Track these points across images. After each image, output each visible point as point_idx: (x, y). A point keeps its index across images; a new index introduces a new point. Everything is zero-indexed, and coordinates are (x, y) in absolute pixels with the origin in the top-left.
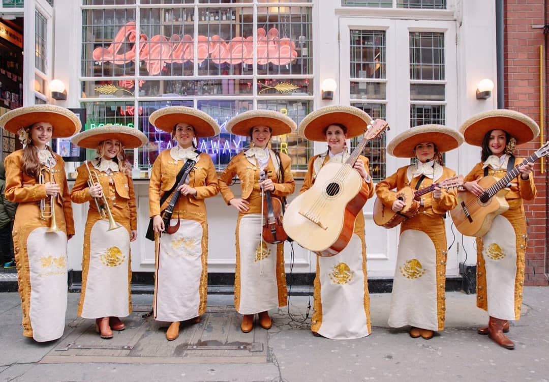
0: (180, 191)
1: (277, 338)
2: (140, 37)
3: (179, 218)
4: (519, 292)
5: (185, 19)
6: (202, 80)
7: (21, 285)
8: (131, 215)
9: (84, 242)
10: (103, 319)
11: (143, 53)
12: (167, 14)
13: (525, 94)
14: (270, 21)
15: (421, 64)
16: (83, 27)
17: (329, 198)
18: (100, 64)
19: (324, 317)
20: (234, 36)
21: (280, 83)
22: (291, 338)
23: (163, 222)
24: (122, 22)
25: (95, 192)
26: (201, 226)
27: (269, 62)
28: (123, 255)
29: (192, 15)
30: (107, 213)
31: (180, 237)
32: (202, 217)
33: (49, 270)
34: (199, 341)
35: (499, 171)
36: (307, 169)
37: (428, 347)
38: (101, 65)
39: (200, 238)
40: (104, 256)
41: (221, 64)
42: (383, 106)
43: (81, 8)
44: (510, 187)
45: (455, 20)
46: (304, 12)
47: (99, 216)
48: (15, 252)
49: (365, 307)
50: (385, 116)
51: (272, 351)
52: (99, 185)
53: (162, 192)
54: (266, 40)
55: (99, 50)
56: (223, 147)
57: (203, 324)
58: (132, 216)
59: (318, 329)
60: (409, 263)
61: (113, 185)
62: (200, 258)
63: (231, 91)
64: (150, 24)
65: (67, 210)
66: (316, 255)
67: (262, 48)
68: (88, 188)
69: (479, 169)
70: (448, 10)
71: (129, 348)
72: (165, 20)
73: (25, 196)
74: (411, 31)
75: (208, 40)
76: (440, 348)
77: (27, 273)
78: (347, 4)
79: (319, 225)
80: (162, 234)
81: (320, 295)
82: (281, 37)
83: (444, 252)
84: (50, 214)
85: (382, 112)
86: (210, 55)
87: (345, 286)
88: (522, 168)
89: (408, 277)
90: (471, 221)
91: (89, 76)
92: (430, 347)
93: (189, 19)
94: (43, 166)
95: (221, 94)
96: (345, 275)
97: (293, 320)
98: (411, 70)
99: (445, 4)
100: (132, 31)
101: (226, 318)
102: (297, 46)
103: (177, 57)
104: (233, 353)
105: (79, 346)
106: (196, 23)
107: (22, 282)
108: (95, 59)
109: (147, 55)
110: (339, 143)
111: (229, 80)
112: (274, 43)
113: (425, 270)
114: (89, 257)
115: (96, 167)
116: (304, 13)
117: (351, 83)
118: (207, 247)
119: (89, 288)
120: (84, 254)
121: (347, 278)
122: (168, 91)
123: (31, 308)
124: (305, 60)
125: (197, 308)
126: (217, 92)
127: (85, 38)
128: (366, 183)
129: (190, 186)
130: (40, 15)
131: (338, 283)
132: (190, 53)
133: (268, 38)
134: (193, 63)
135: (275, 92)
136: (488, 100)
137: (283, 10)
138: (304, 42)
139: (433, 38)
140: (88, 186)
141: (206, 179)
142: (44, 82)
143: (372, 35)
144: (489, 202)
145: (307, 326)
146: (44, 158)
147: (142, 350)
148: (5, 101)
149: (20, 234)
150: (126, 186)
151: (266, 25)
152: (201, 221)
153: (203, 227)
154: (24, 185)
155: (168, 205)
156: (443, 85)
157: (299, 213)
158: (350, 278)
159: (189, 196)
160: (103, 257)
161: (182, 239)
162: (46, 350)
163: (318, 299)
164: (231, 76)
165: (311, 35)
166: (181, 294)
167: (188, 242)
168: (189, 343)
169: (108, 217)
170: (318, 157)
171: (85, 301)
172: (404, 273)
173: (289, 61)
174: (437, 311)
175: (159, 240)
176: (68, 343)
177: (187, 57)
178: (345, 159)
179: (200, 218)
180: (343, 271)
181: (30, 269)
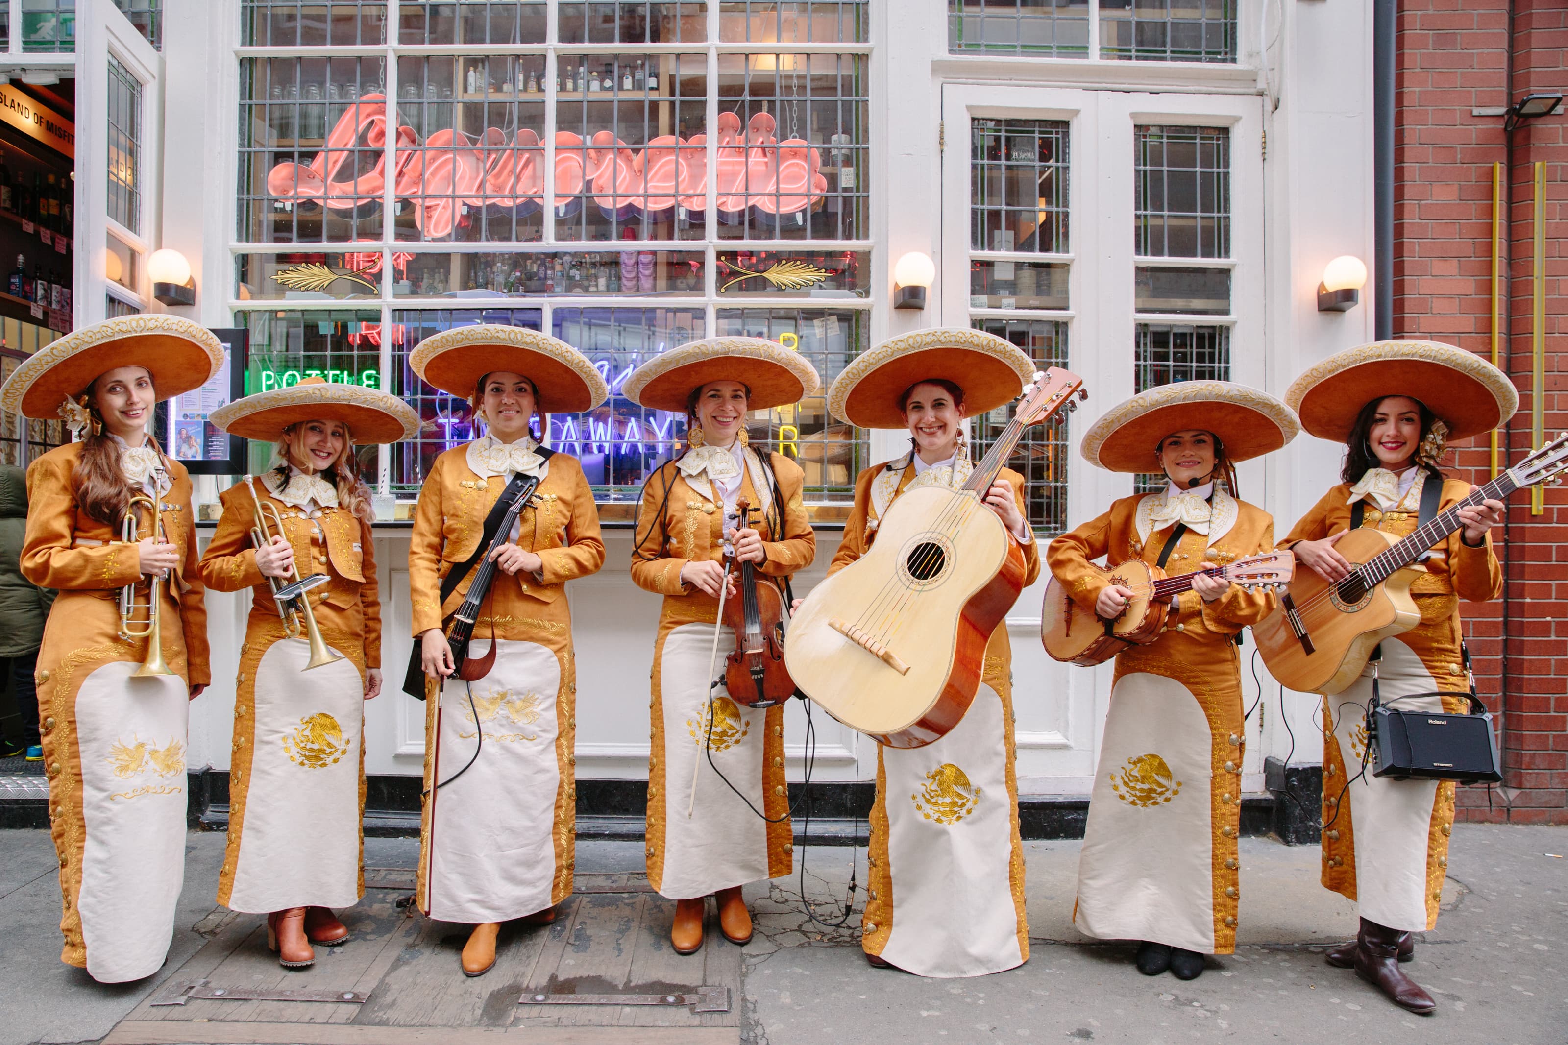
0: (496, 562)
1: (768, 972)
2: (399, 135)
3: (493, 638)
4: (1440, 853)
5: (521, 87)
6: (566, 254)
7: (58, 821)
8: (366, 626)
9: (238, 701)
10: (289, 914)
11: (405, 180)
12: (471, 73)
13: (1450, 297)
14: (753, 93)
15: (1166, 213)
16: (242, 106)
17: (912, 586)
18: (288, 208)
19: (897, 913)
20: (654, 134)
21: (779, 262)
22: (808, 973)
23: (449, 648)
24: (347, 92)
25: (271, 562)
26: (555, 659)
27: (750, 204)
28: (345, 736)
29: (541, 76)
30: (304, 620)
31: (498, 688)
32: (557, 634)
33: (137, 781)
34: (553, 978)
35: (1396, 515)
36: (852, 498)
37: (1190, 1002)
38: (292, 211)
39: (554, 691)
40: (294, 738)
41: (618, 210)
42: (1061, 328)
43: (236, 53)
44: (1426, 562)
45: (1261, 94)
46: (846, 70)
47: (281, 628)
48: (42, 730)
49: (1013, 886)
50: (1065, 355)
51: (754, 1011)
52: (283, 543)
53: (445, 565)
54: (742, 144)
55: (283, 170)
56: (621, 437)
57: (565, 927)
58: (368, 630)
59: (882, 947)
60: (1135, 763)
61: (321, 544)
62: (553, 748)
63: (646, 282)
64: (425, 100)
65: (192, 617)
66: (874, 743)
67: (729, 168)
68: (253, 550)
69: (1338, 505)
70: (1242, 64)
71: (356, 1000)
72: (465, 90)
73: (79, 572)
74: (1139, 123)
75: (584, 142)
76: (1224, 1007)
77: (74, 789)
78: (964, 48)
79: (886, 659)
80: (446, 680)
81: (885, 853)
82: (784, 137)
83: (1234, 737)
84: (147, 626)
85: (1057, 343)
86: (588, 184)
87: (956, 830)
88: (1467, 513)
89: (1133, 803)
90: (1309, 650)
91: (260, 241)
92: (1195, 1004)
93: (533, 84)
94: (136, 490)
95: (619, 290)
96: (956, 799)
97: (812, 917)
98: (1137, 229)
99: (1234, 50)
100: (375, 117)
101: (627, 911)
102: (825, 163)
103: (499, 188)
104: (645, 1015)
105: (218, 993)
106: (551, 96)
107: (61, 815)
108: (273, 194)
109: (416, 183)
110: (945, 432)
111: (639, 253)
112: (765, 155)
113: (1179, 784)
114: (253, 744)
115: (275, 494)
116: (846, 73)
117: (975, 263)
118: (572, 716)
119: (249, 829)
120: (237, 734)
121: (963, 805)
122: (471, 284)
123: (83, 888)
124: (847, 201)
125: (546, 885)
126: (608, 286)
127: (246, 136)
128: (1019, 543)
129: (523, 548)
130: (122, 71)
131: (938, 820)
132: (534, 178)
133: (747, 140)
134: (542, 207)
135: (765, 288)
136: (1348, 313)
137: (788, 64)
138: (844, 151)
139: (1198, 141)
140: (251, 546)
141: (568, 528)
142: (133, 256)
143: (1033, 132)
144: (1363, 602)
145: (851, 935)
146: (140, 469)
147: (393, 1004)
148: (33, 306)
149: (56, 680)
150: (357, 547)
151: (743, 101)
152: (554, 643)
153: (561, 660)
154: (79, 542)
155: (461, 601)
156: (1225, 273)
157: (831, 625)
158: (969, 805)
159: (522, 574)
160: (290, 741)
161: (503, 696)
162: (125, 1004)
163: (880, 863)
164: (645, 244)
165: (866, 131)
166: (499, 848)
167: (519, 704)
168: (525, 986)
169: (306, 633)
170: (885, 470)
171: (240, 863)
172: (1123, 790)
173: (803, 202)
174: (1211, 900)
175: (438, 698)
176: (187, 984)
177: (525, 189)
178: (959, 479)
179: (552, 637)
180: (949, 787)
181: (84, 777)
